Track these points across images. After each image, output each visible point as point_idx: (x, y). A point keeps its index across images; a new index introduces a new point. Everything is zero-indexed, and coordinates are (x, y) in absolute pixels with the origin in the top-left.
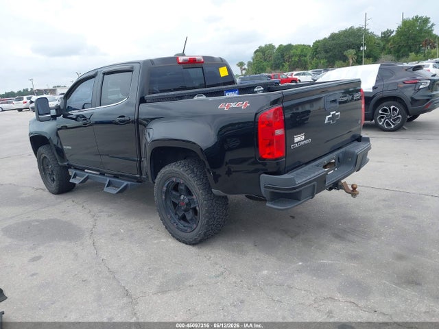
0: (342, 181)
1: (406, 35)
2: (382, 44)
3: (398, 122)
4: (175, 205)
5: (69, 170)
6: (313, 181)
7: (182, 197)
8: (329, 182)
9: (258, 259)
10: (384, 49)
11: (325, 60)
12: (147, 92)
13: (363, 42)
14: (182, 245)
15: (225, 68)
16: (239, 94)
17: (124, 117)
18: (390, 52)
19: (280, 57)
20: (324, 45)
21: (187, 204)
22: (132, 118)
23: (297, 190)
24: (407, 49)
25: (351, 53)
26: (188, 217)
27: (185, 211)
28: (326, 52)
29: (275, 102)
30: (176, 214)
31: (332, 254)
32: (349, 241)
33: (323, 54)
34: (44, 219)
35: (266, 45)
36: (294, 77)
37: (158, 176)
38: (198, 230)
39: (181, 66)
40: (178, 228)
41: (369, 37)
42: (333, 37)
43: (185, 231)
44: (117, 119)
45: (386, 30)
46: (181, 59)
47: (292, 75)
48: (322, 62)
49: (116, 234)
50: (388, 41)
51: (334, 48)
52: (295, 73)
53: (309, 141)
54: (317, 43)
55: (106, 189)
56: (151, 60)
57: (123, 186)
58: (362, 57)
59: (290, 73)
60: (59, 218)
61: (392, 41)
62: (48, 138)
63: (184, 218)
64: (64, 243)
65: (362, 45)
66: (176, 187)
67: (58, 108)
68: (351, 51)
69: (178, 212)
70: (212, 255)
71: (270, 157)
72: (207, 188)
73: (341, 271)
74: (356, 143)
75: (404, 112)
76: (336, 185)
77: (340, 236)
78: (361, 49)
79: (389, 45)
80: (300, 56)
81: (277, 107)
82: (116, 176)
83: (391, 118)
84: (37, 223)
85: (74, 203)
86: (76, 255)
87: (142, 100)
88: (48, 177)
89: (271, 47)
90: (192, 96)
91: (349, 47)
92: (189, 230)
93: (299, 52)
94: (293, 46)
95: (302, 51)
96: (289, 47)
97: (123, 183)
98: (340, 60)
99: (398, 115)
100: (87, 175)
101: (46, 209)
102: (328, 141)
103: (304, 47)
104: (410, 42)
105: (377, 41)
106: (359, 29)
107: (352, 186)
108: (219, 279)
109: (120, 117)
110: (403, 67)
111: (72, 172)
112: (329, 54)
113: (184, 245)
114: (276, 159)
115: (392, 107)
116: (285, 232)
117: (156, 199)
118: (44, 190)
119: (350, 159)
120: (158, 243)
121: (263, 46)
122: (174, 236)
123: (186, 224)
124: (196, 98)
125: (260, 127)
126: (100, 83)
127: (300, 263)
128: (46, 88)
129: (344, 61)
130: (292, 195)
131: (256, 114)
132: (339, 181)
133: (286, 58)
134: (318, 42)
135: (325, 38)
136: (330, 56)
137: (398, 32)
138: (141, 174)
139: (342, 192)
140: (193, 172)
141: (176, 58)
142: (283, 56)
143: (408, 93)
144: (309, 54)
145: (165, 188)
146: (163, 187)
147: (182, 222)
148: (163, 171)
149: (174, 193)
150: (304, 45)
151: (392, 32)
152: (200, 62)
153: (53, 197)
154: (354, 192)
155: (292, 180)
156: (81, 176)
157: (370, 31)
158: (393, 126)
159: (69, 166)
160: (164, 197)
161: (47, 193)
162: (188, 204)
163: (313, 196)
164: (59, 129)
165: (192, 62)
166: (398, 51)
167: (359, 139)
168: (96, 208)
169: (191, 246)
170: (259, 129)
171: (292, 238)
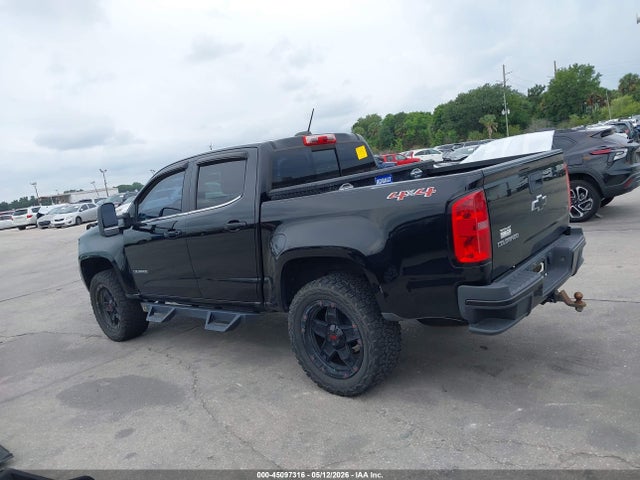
0: (559, 290)
1: (562, 91)
2: (530, 105)
3: (588, 209)
4: (320, 340)
5: (143, 304)
6: (529, 290)
7: (332, 328)
8: (546, 291)
9: (455, 409)
10: (533, 111)
11: (454, 132)
12: (270, 186)
13: (505, 104)
14: (335, 397)
15: (363, 147)
16: (393, 180)
17: (238, 221)
18: (542, 116)
19: (389, 131)
20: (451, 110)
21: (340, 338)
22: (250, 221)
23: (514, 304)
24: (566, 110)
25: (489, 120)
26: (343, 356)
27: (337, 347)
28: (454, 120)
29: (473, 186)
30: (323, 354)
31: (560, 393)
32: (580, 374)
33: (451, 124)
34: (115, 376)
35: (368, 117)
36: (414, 157)
37: (295, 301)
38: (361, 374)
39: (310, 149)
40: (328, 374)
41: (513, 97)
42: (462, 98)
43: (340, 378)
44: (227, 225)
45: (533, 86)
46: (309, 139)
47: (411, 154)
48: (450, 134)
49: (233, 390)
50: (538, 101)
51: (466, 114)
52: (415, 152)
53: (516, 235)
54: (440, 109)
55: (207, 327)
56: (272, 143)
57: (234, 320)
58: (505, 124)
59: (408, 152)
60: (138, 374)
61: (543, 100)
62: (111, 260)
63: (336, 359)
64: (158, 408)
65: (503, 108)
66: (321, 313)
67: (126, 217)
68: (489, 116)
69: (325, 351)
70: (387, 410)
71: (471, 260)
72: (375, 311)
73: (582, 415)
74: (564, 237)
75: (597, 194)
76: (553, 297)
77: (562, 367)
78: (503, 113)
79: (540, 106)
80: (417, 128)
81: (477, 192)
82: (218, 307)
83: (577, 203)
84: (108, 384)
85: (152, 352)
86: (184, 423)
87: (265, 197)
88: (106, 316)
89: (375, 118)
90: (337, 186)
91: (486, 112)
92: (346, 375)
93: (415, 123)
94: (406, 115)
95: (420, 121)
96: (401, 117)
97: (234, 316)
98: (475, 129)
99: (588, 198)
100: (173, 309)
101: (114, 363)
102: (531, 238)
103: (422, 116)
104: (570, 100)
105: (523, 102)
106: (497, 87)
107: (576, 295)
108: (410, 440)
109: (230, 222)
110: (587, 133)
111: (146, 307)
112: (459, 123)
113: (339, 397)
114: (481, 263)
115: (578, 188)
116: (481, 369)
117: (291, 333)
118: (100, 336)
119: (563, 259)
120: (299, 398)
121: (364, 117)
122: (322, 386)
123: (339, 368)
124: (341, 189)
125: (455, 219)
126: (195, 177)
127: (520, 410)
128: (55, 194)
129: (481, 131)
130: (504, 313)
131: (448, 203)
132: (555, 290)
133: (398, 131)
134: (441, 107)
135: (451, 102)
136: (460, 126)
137: (551, 87)
138: (263, 299)
139: (560, 305)
140: (349, 290)
141: (300, 139)
142: (393, 130)
143: (599, 168)
144: (430, 125)
145: (305, 317)
146: (302, 316)
147: (332, 364)
148: (302, 292)
149: (318, 322)
150: (422, 113)
151: (543, 89)
152: (332, 142)
153: (118, 345)
154: (578, 303)
155: (505, 291)
156: (163, 311)
157: (512, 89)
158: (582, 215)
159: (142, 299)
160: (303, 330)
161: (105, 342)
162: (343, 338)
163: (528, 311)
164: (126, 246)
165: (323, 143)
166: (554, 113)
167: (567, 231)
168: (189, 356)
169: (350, 399)
170: (454, 223)
171: (494, 375)
